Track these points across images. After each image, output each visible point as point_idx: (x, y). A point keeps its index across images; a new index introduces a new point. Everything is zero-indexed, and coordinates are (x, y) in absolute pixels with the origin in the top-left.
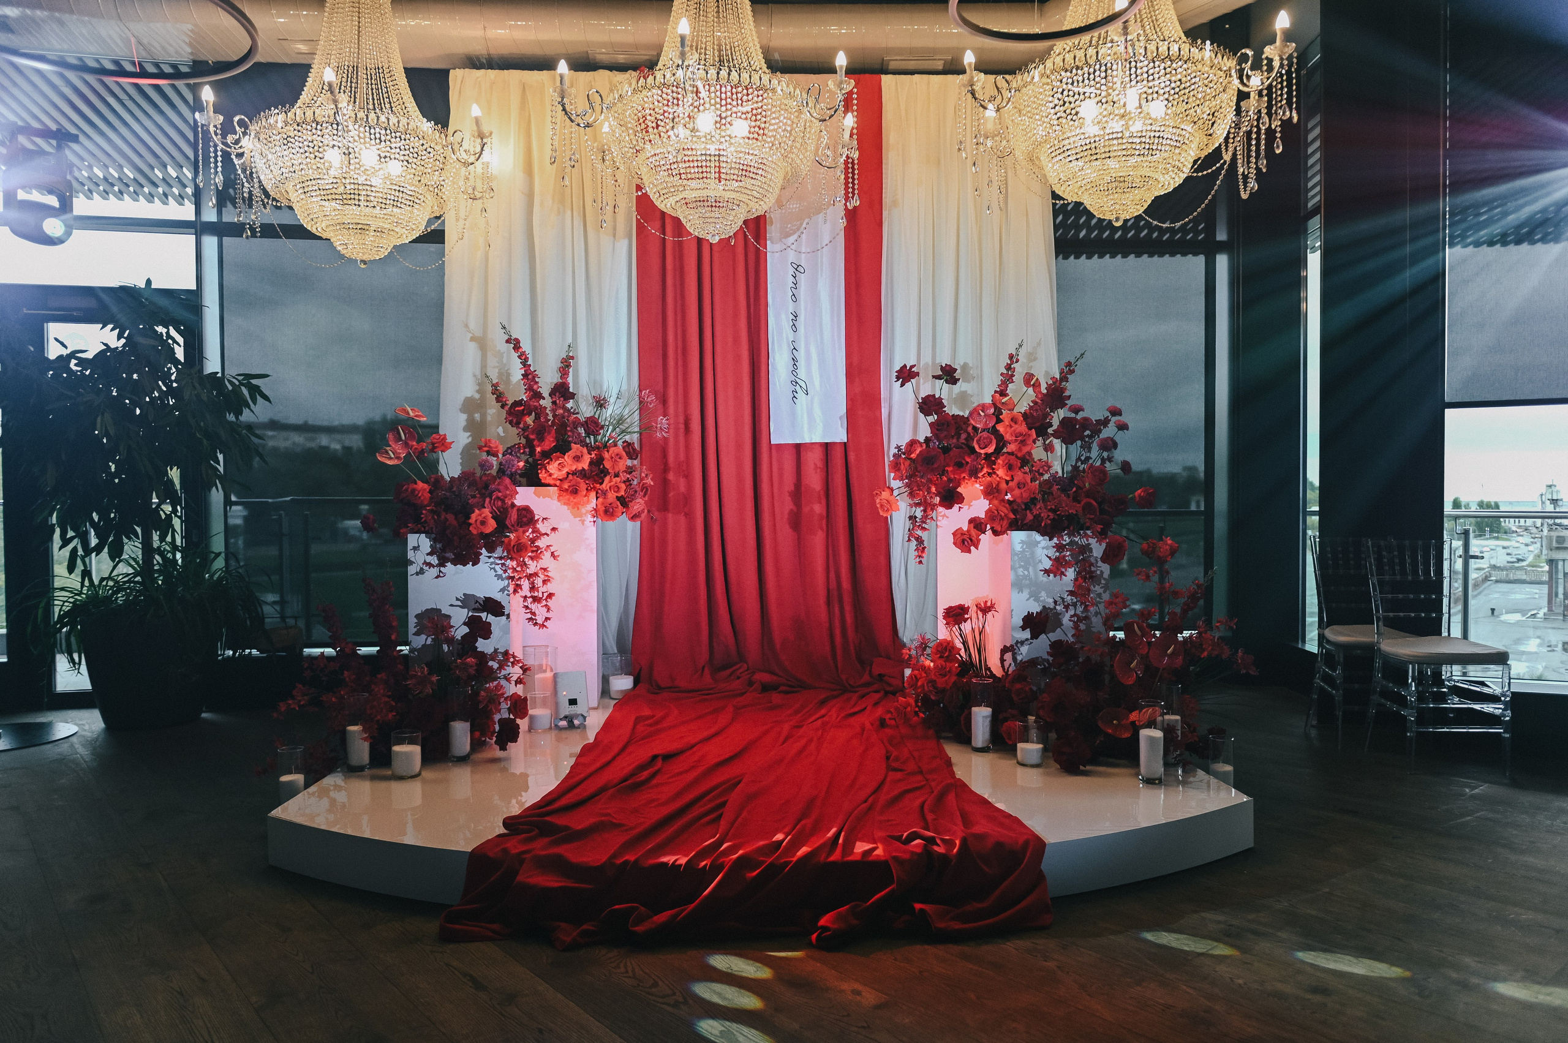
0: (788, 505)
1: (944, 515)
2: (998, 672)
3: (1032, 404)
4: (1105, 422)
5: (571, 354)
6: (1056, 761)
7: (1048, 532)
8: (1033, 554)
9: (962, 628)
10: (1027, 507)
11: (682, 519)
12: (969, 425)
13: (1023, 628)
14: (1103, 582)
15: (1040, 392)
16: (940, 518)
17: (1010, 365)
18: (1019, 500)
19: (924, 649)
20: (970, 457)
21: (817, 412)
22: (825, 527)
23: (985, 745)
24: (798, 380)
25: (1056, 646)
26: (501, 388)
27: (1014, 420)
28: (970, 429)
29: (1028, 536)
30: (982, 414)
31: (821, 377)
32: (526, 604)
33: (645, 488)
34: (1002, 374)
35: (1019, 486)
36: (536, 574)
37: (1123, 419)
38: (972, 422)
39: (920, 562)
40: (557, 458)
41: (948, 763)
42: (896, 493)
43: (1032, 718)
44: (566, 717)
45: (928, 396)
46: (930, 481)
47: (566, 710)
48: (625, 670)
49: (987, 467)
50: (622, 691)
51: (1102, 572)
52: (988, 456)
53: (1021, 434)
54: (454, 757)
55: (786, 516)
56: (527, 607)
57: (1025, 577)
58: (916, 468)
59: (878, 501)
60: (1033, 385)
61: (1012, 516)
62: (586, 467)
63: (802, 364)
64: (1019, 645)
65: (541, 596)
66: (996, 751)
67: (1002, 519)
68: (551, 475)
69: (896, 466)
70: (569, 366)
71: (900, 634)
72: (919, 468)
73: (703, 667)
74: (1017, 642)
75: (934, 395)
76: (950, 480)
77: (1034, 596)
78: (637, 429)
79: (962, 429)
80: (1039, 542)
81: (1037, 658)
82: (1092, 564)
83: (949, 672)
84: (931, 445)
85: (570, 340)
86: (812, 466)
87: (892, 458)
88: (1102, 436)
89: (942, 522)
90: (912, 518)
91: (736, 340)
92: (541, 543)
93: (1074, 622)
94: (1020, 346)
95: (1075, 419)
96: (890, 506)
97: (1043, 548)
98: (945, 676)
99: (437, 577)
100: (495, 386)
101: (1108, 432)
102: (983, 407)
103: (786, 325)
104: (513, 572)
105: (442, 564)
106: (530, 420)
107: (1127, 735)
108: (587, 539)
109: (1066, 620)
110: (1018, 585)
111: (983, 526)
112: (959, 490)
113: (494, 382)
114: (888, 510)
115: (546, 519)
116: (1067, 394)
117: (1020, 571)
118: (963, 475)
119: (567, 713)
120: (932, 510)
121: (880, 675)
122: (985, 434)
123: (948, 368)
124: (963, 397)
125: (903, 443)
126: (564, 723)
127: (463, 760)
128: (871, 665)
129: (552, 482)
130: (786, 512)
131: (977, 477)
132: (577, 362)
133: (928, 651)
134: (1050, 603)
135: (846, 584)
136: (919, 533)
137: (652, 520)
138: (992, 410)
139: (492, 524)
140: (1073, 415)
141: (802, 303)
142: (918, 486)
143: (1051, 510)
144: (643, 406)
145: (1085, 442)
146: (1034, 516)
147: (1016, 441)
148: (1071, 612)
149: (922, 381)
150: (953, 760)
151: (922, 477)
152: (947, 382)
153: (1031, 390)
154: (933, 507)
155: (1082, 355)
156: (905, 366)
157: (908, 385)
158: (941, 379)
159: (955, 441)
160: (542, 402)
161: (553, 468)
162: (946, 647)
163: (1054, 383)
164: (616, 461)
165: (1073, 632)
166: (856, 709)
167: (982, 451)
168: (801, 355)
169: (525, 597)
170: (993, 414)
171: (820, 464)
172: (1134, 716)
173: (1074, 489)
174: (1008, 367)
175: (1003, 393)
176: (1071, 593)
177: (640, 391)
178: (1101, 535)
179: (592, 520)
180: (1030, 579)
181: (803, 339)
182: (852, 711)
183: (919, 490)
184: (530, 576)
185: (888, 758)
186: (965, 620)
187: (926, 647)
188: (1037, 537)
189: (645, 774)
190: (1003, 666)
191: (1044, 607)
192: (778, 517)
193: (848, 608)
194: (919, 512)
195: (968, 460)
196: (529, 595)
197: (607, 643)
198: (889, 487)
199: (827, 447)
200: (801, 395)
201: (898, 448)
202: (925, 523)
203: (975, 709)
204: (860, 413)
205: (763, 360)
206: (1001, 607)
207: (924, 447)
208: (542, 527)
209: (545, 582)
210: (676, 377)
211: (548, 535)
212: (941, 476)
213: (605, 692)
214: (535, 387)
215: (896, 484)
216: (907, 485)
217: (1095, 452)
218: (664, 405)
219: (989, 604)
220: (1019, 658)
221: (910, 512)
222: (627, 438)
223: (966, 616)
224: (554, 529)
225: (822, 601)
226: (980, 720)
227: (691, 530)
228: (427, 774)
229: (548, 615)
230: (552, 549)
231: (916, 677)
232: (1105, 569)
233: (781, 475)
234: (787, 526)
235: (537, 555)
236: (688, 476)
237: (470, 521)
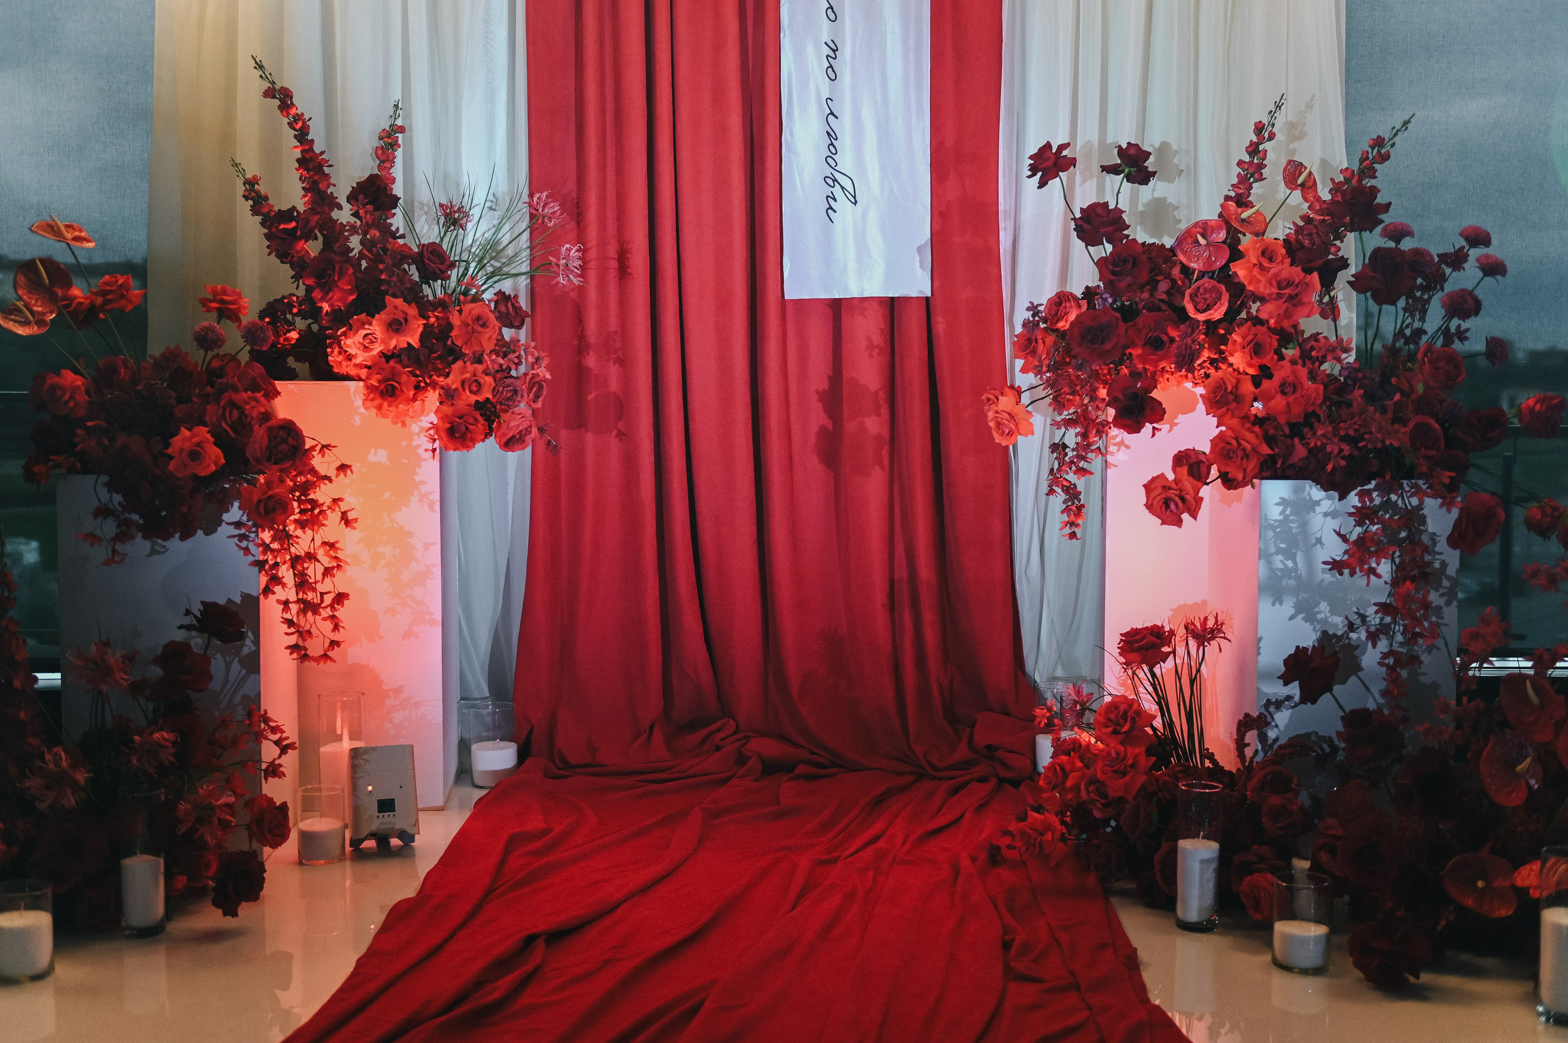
0: (818, 418)
1: (1122, 443)
2: (1228, 761)
3: (1301, 223)
4: (1457, 260)
5: (399, 122)
6: (1357, 965)
7: (1338, 485)
8: (1304, 525)
9: (1157, 670)
10: (1295, 430)
11: (614, 442)
12: (1174, 264)
13: (1286, 679)
14: (1446, 583)
15: (1319, 199)
16: (1112, 448)
17: (1257, 144)
18: (1282, 420)
19: (1081, 714)
20: (1177, 328)
21: (875, 238)
22: (886, 463)
23: (1204, 917)
24: (838, 176)
25: (1355, 719)
26: (262, 188)
27: (1267, 253)
28: (1176, 272)
29: (1296, 491)
30: (1202, 241)
31: (883, 168)
32: (288, 616)
33: (535, 384)
34: (1240, 163)
35: (1284, 388)
36: (311, 557)
37: (1495, 250)
38: (1182, 257)
39: (1073, 535)
40: (362, 325)
41: (1131, 962)
42: (1025, 398)
43: (1302, 865)
44: (372, 835)
45: (1093, 207)
46: (1095, 375)
47: (376, 822)
48: (500, 733)
49: (1209, 349)
50: (495, 773)
51: (1444, 564)
52: (1211, 326)
53: (1289, 283)
54: (130, 928)
55: (812, 439)
56: (290, 623)
57: (1287, 572)
58: (1068, 351)
59: (991, 415)
60: (1302, 185)
61: (1266, 450)
62: (414, 341)
63: (845, 144)
64: (1272, 709)
65: (317, 600)
66: (1228, 928)
67: (1246, 456)
68: (349, 357)
69: (1027, 345)
70: (394, 145)
71: (1029, 666)
72: (1076, 350)
73: (652, 727)
74: (1269, 703)
75: (1106, 204)
76: (1135, 375)
77: (1305, 610)
78: (525, 267)
79: (1161, 273)
80: (1318, 503)
81: (1308, 735)
82: (1426, 549)
83: (1133, 766)
84: (1098, 304)
85: (397, 95)
86: (863, 344)
87: (1019, 329)
88: (1449, 287)
89: (1117, 456)
90: (1058, 448)
91: (718, 96)
92: (322, 494)
93: (1387, 666)
94: (1278, 106)
95: (1397, 251)
96: (1015, 425)
97: (1326, 515)
98: (1124, 774)
99: (108, 563)
100: (251, 183)
101: (1467, 277)
102: (1205, 228)
103: (816, 64)
104: (264, 553)
105: (123, 536)
106: (313, 248)
107: (1504, 912)
108: (423, 483)
109: (1370, 658)
110: (1274, 589)
111: (1203, 469)
112: (1155, 394)
113: (249, 175)
114: (1011, 434)
115: (327, 446)
116: (1380, 199)
117: (1278, 561)
118: (1162, 364)
119: (374, 828)
120: (1099, 433)
121: (989, 747)
122: (1206, 282)
123: (1132, 151)
124: (1159, 211)
125: (1044, 296)
126: (370, 844)
127: (149, 934)
128: (973, 726)
129: (353, 372)
130: (814, 429)
131: (1191, 370)
132: (411, 139)
133: (1089, 718)
134: (1336, 625)
135: (926, 571)
136: (1071, 477)
137: (552, 449)
138: (1223, 235)
139: (214, 456)
140: (1392, 244)
141: (848, 23)
142: (1072, 384)
143: (1346, 439)
144: (536, 224)
145: (1415, 299)
146: (1310, 451)
147: (1279, 296)
148: (1383, 645)
149: (1078, 179)
150: (1142, 954)
151: (1080, 367)
152: (1130, 179)
153: (1298, 193)
154: (1102, 429)
155: (1406, 123)
156: (1048, 145)
157: (1055, 184)
158: (1118, 173)
159: (1145, 295)
160: (335, 214)
161: (352, 343)
162: (1125, 712)
163: (1347, 180)
164: (474, 331)
165: (1383, 685)
166: (942, 821)
167: (1201, 317)
168: (844, 127)
169: (286, 604)
170: (1224, 242)
171: (878, 339)
172: (1528, 876)
173: (1397, 397)
174: (1253, 149)
175: (1242, 201)
176: (1383, 608)
177: (531, 195)
178: (1447, 494)
179: (430, 446)
180: (1298, 578)
181: (848, 94)
182: (934, 825)
183: (1073, 393)
184: (296, 561)
185: (1006, 946)
186: (1164, 658)
187: (1083, 710)
188: (1316, 493)
189: (505, 983)
190: (1241, 755)
191: (1325, 633)
192: (796, 438)
193: (929, 617)
194: (1071, 438)
195: (1173, 333)
196: (293, 597)
197: (469, 676)
198: (1012, 387)
199: (892, 306)
200: (842, 203)
201: (1033, 308)
202: (1084, 459)
203: (1184, 844)
204: (957, 240)
205: (771, 133)
206: (1235, 629)
207: (1084, 307)
208: (319, 463)
209: (327, 572)
210: (602, 168)
211: (330, 480)
212: (1116, 365)
213: (464, 772)
214: (322, 186)
215: (1024, 380)
216: (1049, 384)
217: (1434, 318)
218: (579, 223)
219: (1210, 624)
220: (1272, 734)
221: (1052, 435)
222: (507, 286)
223: (1166, 649)
224: (343, 468)
225: (879, 597)
226: (1196, 867)
227: (630, 462)
228: (65, 971)
229: (336, 637)
230: (344, 507)
231: (1062, 769)
232: (1451, 558)
233: (803, 361)
234: (815, 458)
235: (312, 519)
236: (624, 362)
237: (169, 451)
